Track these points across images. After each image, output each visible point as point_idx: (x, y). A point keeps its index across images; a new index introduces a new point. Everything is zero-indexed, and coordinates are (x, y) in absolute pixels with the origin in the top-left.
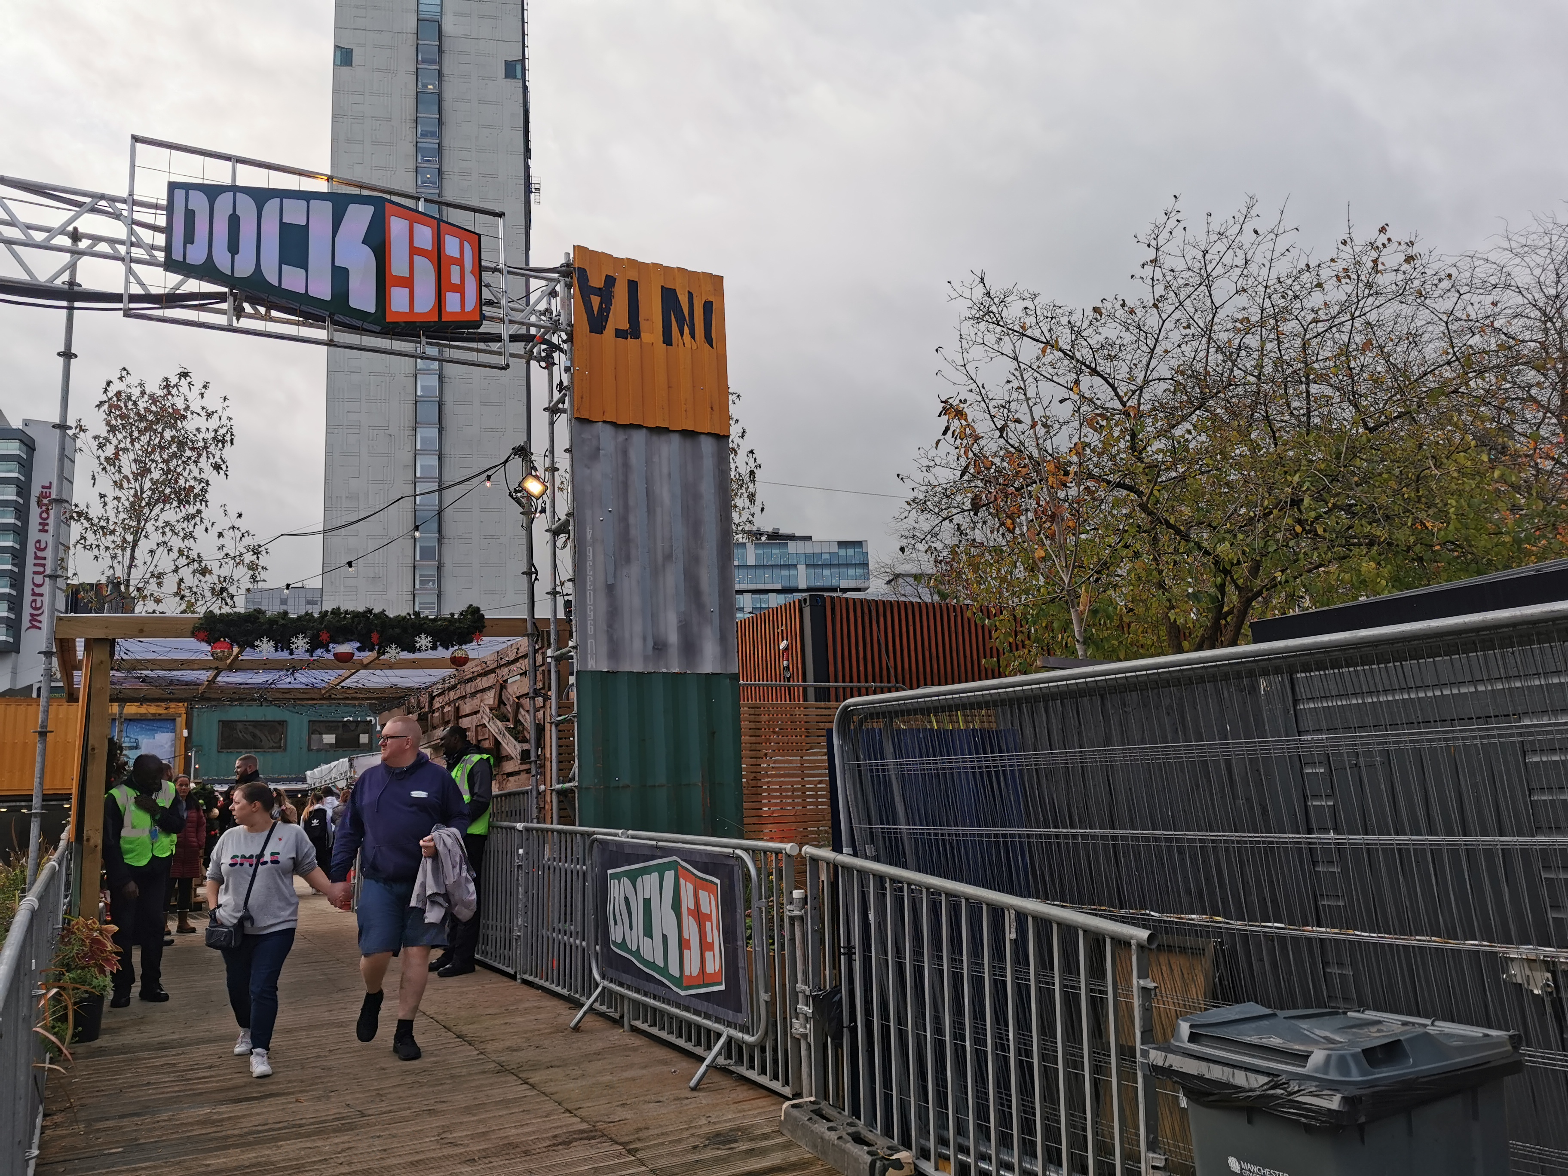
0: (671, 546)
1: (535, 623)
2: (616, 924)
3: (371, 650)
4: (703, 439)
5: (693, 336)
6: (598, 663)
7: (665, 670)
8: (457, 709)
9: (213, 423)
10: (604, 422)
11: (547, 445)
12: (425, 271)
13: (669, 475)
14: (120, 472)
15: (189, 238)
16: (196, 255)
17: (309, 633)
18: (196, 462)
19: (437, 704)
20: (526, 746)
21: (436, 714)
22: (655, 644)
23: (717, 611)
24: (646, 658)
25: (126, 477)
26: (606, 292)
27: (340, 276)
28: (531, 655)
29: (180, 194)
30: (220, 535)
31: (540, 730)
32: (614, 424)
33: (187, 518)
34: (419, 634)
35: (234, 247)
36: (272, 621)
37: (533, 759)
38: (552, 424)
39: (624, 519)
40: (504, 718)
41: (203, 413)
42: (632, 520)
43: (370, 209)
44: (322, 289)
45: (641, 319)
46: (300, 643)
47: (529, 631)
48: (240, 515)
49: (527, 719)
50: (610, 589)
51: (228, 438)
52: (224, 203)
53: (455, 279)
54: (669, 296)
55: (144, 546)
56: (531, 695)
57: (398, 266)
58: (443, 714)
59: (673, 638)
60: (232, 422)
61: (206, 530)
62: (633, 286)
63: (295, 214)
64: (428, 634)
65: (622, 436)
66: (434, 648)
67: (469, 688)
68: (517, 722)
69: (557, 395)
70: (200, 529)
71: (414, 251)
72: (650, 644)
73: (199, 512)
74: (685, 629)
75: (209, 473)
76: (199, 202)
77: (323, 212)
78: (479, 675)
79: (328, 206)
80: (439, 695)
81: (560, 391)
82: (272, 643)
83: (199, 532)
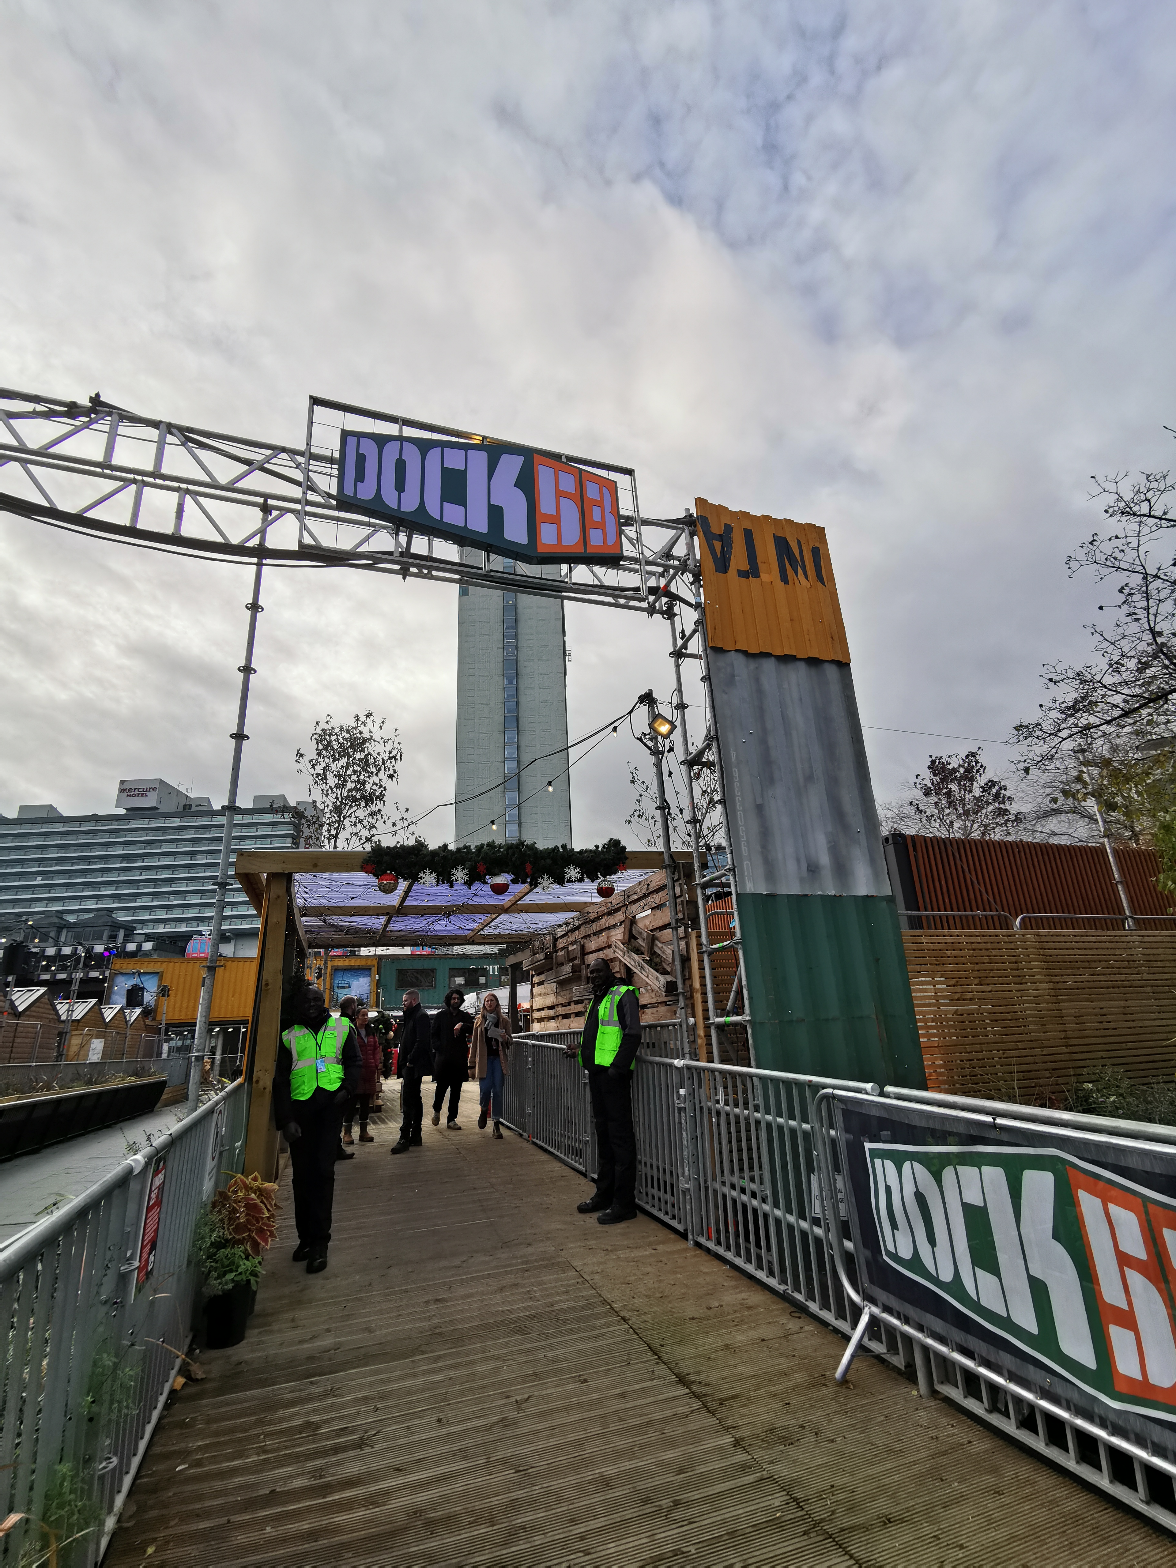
0: (811, 767)
1: (672, 855)
2: (894, 1226)
3: (524, 882)
4: (827, 666)
5: (806, 577)
6: (755, 885)
7: (820, 893)
8: (583, 947)
9: (389, 746)
10: (737, 651)
11: (675, 685)
12: (570, 513)
13: (801, 700)
14: (326, 783)
15: (360, 476)
16: (366, 492)
17: (468, 864)
18: (377, 774)
19: (561, 944)
20: (670, 978)
21: (560, 953)
22: (809, 866)
23: (863, 831)
24: (802, 880)
25: (330, 787)
26: (725, 538)
27: (496, 514)
28: (670, 886)
29: (352, 441)
30: (394, 825)
31: (685, 960)
32: (745, 653)
33: (372, 814)
34: (567, 865)
35: (400, 486)
36: (434, 853)
37: (680, 990)
38: (678, 666)
39: (763, 741)
40: (638, 951)
41: (382, 742)
42: (771, 742)
43: (521, 459)
44: (479, 523)
45: (759, 560)
46: (460, 875)
47: (667, 863)
48: (407, 810)
49: (667, 952)
50: (760, 809)
51: (398, 757)
52: (391, 452)
53: (597, 517)
54: (782, 544)
55: (343, 835)
56: (674, 925)
57: (546, 505)
58: (568, 952)
59: (824, 859)
60: (401, 746)
61: (384, 822)
62: (748, 535)
63: (455, 460)
64: (577, 865)
65: (753, 665)
66: (581, 880)
67: (595, 927)
68: (653, 954)
69: (680, 642)
70: (381, 822)
71: (560, 494)
72: (804, 866)
73: (379, 811)
74: (834, 850)
75: (386, 782)
76: (369, 449)
77: (479, 460)
78: (604, 915)
79: (483, 456)
80: (562, 937)
81: (682, 638)
82: (434, 875)
83: (380, 824)
